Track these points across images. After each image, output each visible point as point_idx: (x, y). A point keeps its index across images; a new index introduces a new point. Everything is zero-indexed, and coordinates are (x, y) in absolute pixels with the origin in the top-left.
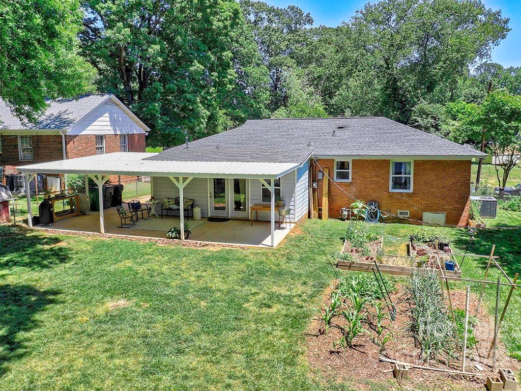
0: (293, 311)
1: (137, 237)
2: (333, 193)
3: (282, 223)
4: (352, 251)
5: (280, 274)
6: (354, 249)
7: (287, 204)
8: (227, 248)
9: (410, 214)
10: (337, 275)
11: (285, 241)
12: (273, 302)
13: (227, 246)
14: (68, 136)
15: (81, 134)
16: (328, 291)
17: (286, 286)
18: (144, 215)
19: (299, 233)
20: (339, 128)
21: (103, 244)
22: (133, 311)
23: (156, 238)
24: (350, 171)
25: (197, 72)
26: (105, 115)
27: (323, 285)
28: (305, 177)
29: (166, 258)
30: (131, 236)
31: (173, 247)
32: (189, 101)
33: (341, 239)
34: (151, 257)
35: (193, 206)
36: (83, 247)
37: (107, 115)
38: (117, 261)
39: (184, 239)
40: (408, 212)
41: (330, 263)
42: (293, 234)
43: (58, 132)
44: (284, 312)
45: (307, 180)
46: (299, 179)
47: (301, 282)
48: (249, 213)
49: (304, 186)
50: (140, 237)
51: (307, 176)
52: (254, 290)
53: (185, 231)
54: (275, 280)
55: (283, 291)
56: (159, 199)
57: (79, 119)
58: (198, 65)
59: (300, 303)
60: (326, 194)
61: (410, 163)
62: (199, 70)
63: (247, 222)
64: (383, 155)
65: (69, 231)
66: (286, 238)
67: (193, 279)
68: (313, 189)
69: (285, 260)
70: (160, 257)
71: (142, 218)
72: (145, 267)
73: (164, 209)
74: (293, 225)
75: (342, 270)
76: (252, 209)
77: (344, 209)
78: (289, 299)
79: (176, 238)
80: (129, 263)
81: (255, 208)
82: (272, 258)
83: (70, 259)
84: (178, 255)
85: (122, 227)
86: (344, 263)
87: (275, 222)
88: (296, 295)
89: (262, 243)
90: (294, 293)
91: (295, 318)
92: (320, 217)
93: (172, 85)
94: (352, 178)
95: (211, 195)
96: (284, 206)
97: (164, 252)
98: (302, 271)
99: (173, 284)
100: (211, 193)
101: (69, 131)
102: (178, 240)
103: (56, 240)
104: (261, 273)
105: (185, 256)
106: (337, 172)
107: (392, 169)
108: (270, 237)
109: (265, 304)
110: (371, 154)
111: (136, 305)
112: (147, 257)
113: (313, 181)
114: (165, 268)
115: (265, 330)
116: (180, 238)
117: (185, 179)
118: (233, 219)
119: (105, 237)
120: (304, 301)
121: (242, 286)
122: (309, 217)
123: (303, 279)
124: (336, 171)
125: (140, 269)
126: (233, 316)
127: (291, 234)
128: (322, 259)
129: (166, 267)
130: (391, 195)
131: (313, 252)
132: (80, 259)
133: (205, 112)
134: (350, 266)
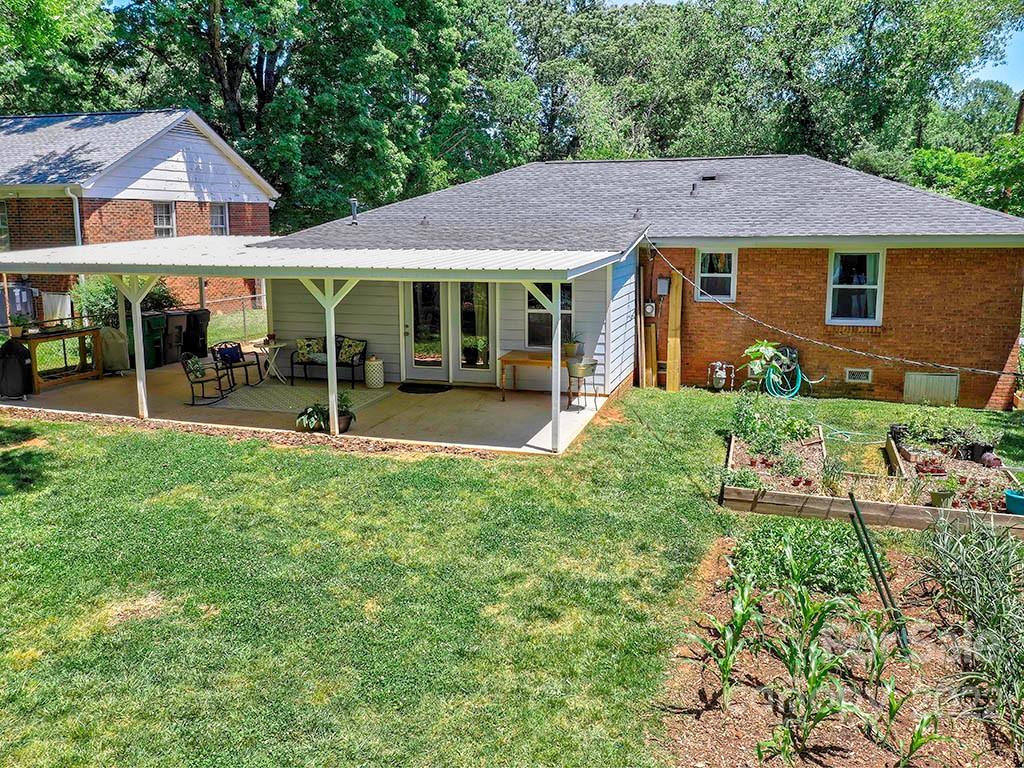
0: (620, 629)
1: (226, 427)
2: (691, 328)
3: (576, 395)
4: (753, 464)
5: (576, 522)
6: (758, 457)
7: (586, 350)
8: (442, 455)
9: (873, 376)
10: (724, 526)
11: (586, 438)
12: (562, 603)
13: (441, 450)
14: (86, 199)
15: (116, 197)
16: (706, 569)
17: (594, 556)
18: (249, 378)
19: (614, 419)
20: (705, 179)
21: (136, 445)
22: (172, 629)
23: (270, 430)
24: (733, 276)
25: (382, 68)
26: (175, 158)
27: (692, 555)
28: (629, 288)
29: (288, 479)
30: (210, 425)
31: (308, 453)
32: (365, 132)
33: (719, 433)
34: (251, 476)
35: (364, 356)
36: (86, 450)
37: (179, 156)
38: (161, 488)
39: (337, 431)
40: (871, 371)
41: (703, 495)
42: (604, 423)
43: (63, 191)
44: (594, 634)
45: (633, 296)
46: (615, 290)
47: (632, 543)
48: (496, 372)
49: (625, 310)
50: (232, 427)
51: (633, 288)
52: (511, 567)
53: (341, 414)
54: (563, 539)
55: (589, 573)
56: (285, 340)
57: (112, 162)
58: (384, 50)
59: (636, 605)
60: (676, 330)
61: (876, 256)
62: (388, 62)
63: (492, 394)
64: (814, 237)
65: (64, 412)
66: (587, 430)
67: (349, 535)
68: (645, 318)
69: (588, 486)
70: (272, 476)
71: (247, 384)
72: (229, 503)
73: (298, 363)
74: (601, 401)
75: (736, 512)
76: (504, 361)
77: (719, 364)
78: (606, 592)
79: (319, 429)
80: (190, 493)
81: (512, 360)
82: (556, 480)
83: (45, 480)
84: (318, 472)
85: (193, 405)
86: (739, 493)
87: (562, 393)
88: (625, 583)
89: (528, 443)
90: (617, 575)
91: (627, 652)
92: (661, 383)
93: (326, 97)
94: (739, 293)
95: (407, 330)
96: (580, 355)
97: (283, 464)
98: (632, 516)
99: (296, 549)
100: (407, 326)
101: (89, 187)
102: (322, 435)
103: (26, 434)
104: (528, 519)
105: (335, 474)
106: (702, 278)
107: (833, 271)
108: (549, 426)
109: (540, 609)
110: (785, 234)
111: (186, 613)
112: (238, 477)
113: (646, 301)
114: (279, 508)
115: (543, 695)
116: (327, 430)
117: (338, 285)
118: (458, 387)
119: (148, 426)
120: (647, 598)
121: (480, 556)
122: (636, 383)
123: (638, 536)
124: (699, 275)
125: (215, 508)
126: (452, 647)
127: (598, 421)
128: (681, 484)
129: (285, 502)
130: (830, 334)
131: (655, 465)
132: (69, 482)
133: (399, 158)
134: (755, 502)
